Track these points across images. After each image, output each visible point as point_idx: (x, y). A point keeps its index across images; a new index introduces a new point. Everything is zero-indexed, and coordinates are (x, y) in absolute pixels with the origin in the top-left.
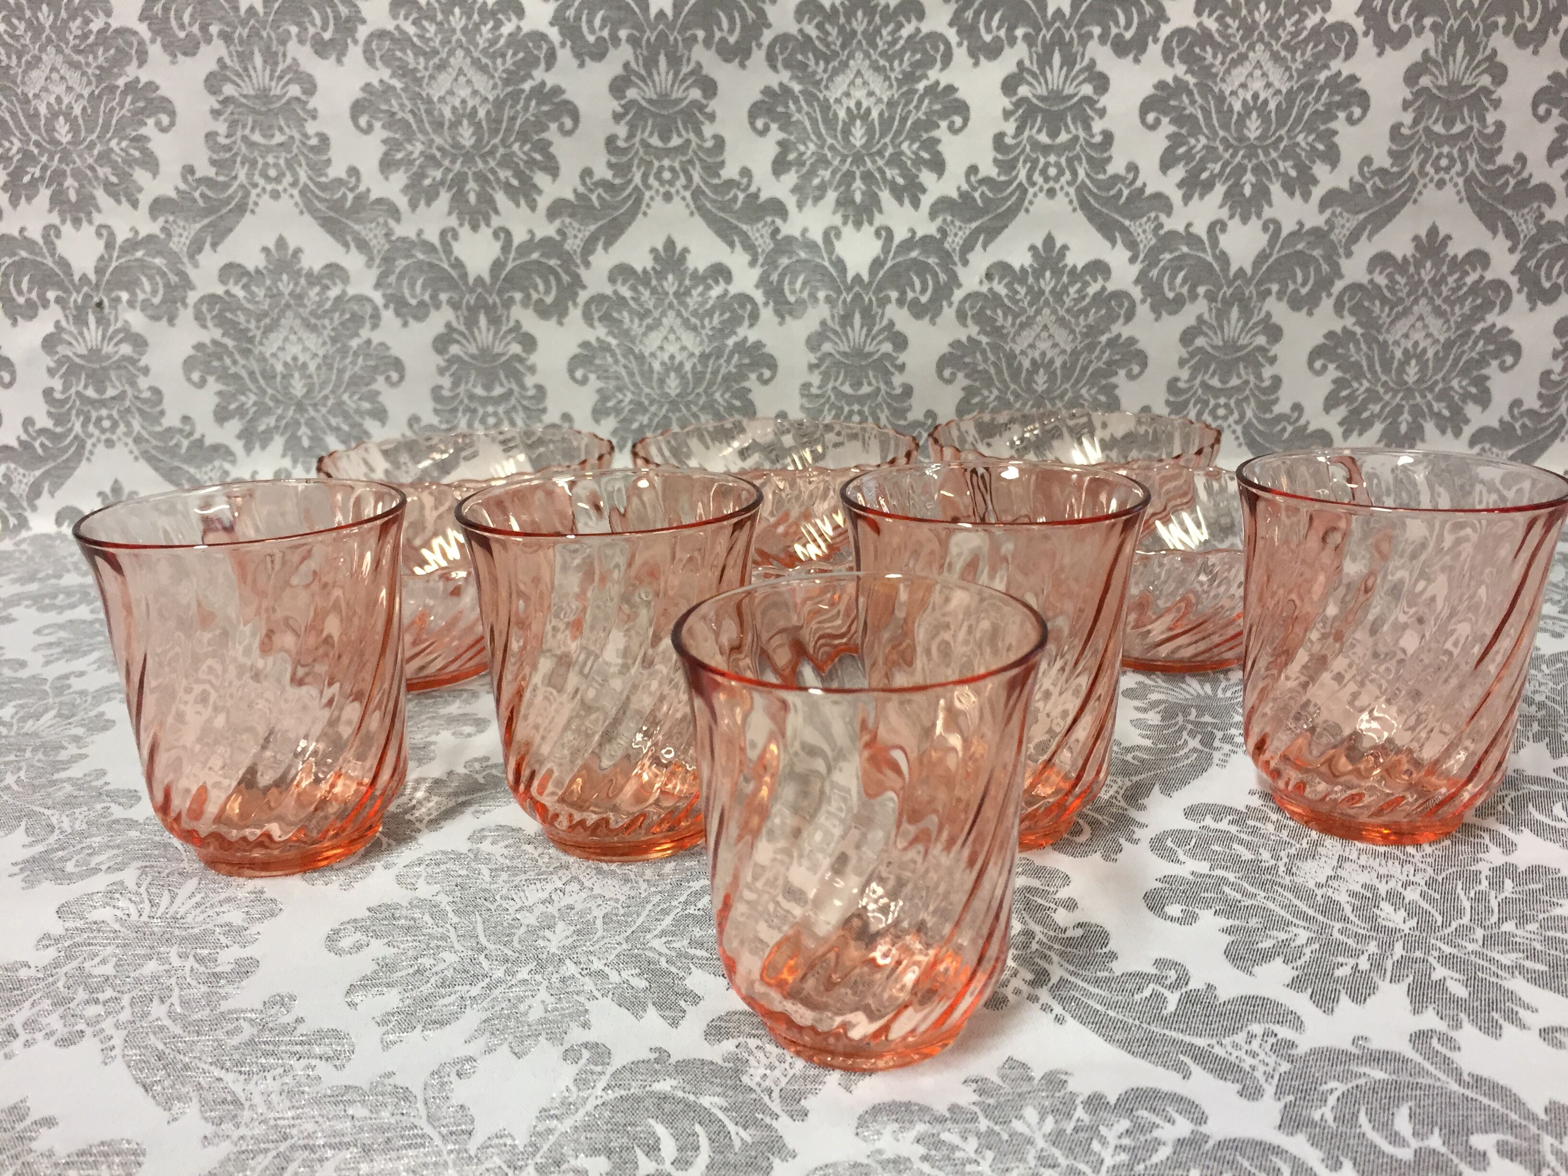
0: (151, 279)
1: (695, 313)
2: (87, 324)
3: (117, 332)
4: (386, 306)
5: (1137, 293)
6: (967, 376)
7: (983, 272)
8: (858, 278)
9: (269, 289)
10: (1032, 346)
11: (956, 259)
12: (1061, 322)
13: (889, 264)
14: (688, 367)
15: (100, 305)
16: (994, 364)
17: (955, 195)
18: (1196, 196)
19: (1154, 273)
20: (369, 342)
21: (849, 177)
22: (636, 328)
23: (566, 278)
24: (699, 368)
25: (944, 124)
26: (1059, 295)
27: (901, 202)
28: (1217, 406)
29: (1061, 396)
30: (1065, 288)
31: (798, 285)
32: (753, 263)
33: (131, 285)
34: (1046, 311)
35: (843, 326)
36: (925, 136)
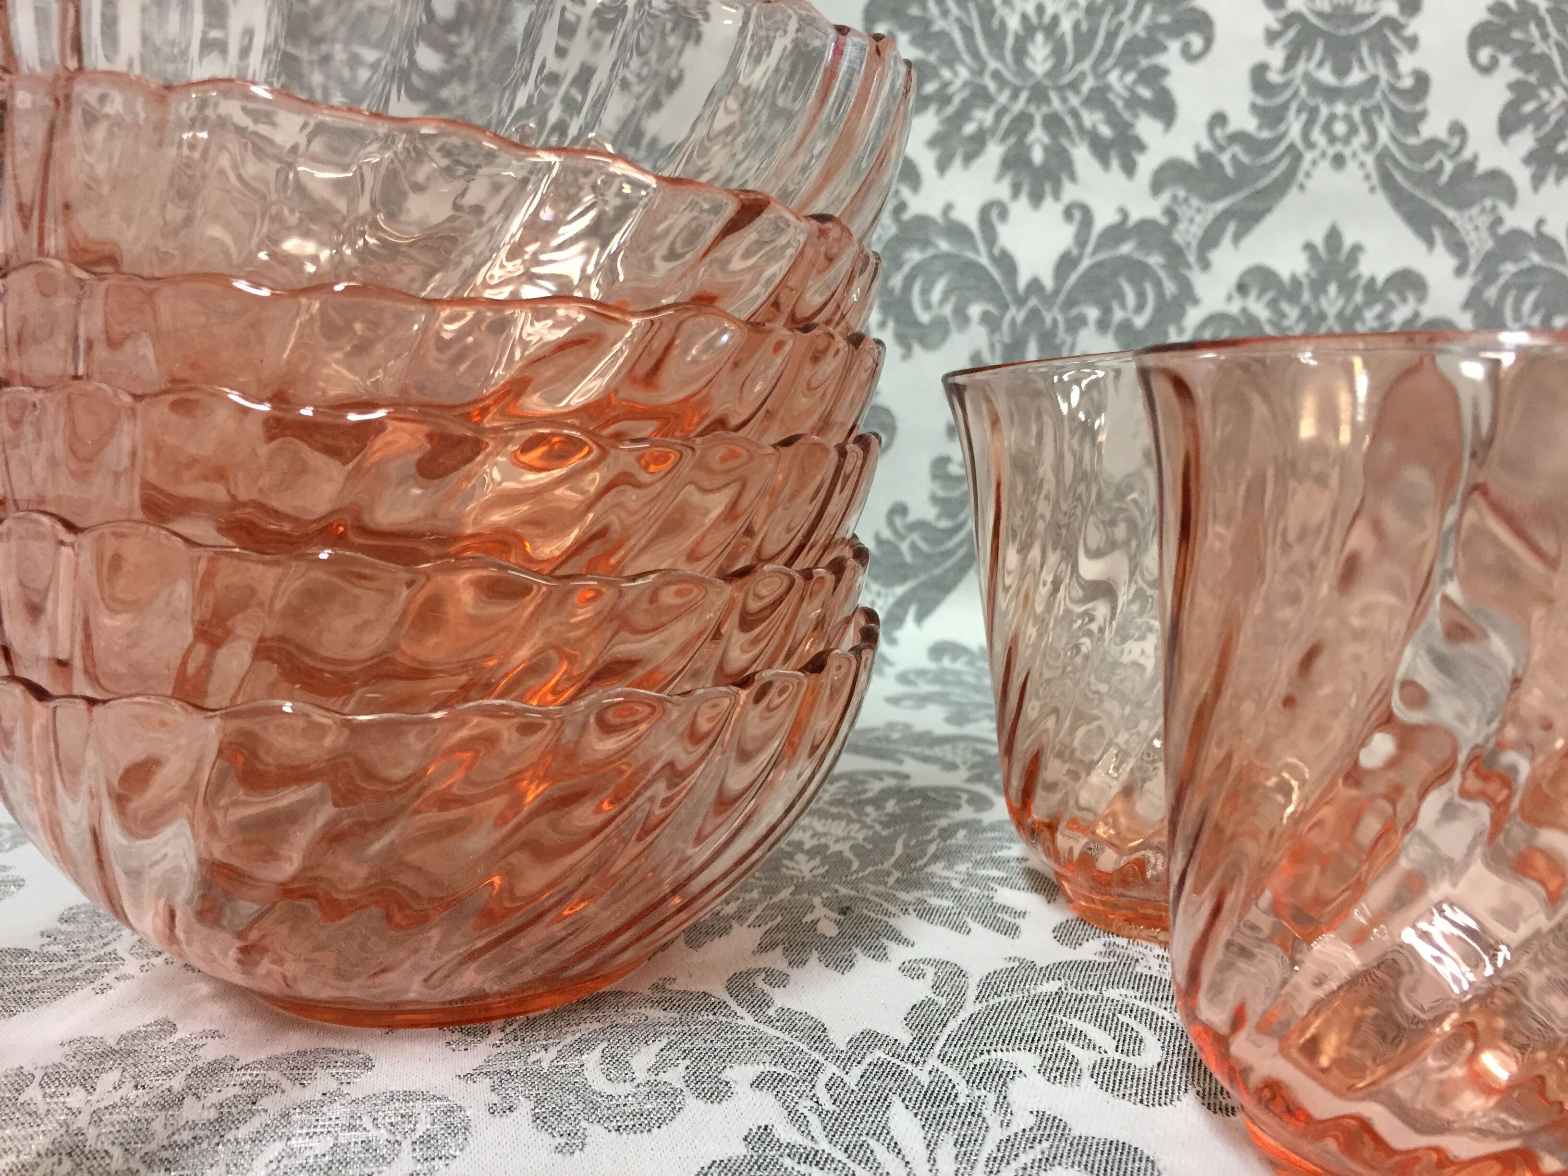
5: (1465, 322)
7: (1233, 281)
8: (1035, 285)
11: (1192, 258)
13: (1086, 263)
17: (1190, 157)
18: (1551, 179)
19: (1491, 293)
21: (1023, 121)
25: (1175, 46)
26: (1348, 321)
27: (1105, 163)
30: (1358, 313)
31: (936, 295)
36: (1144, 63)
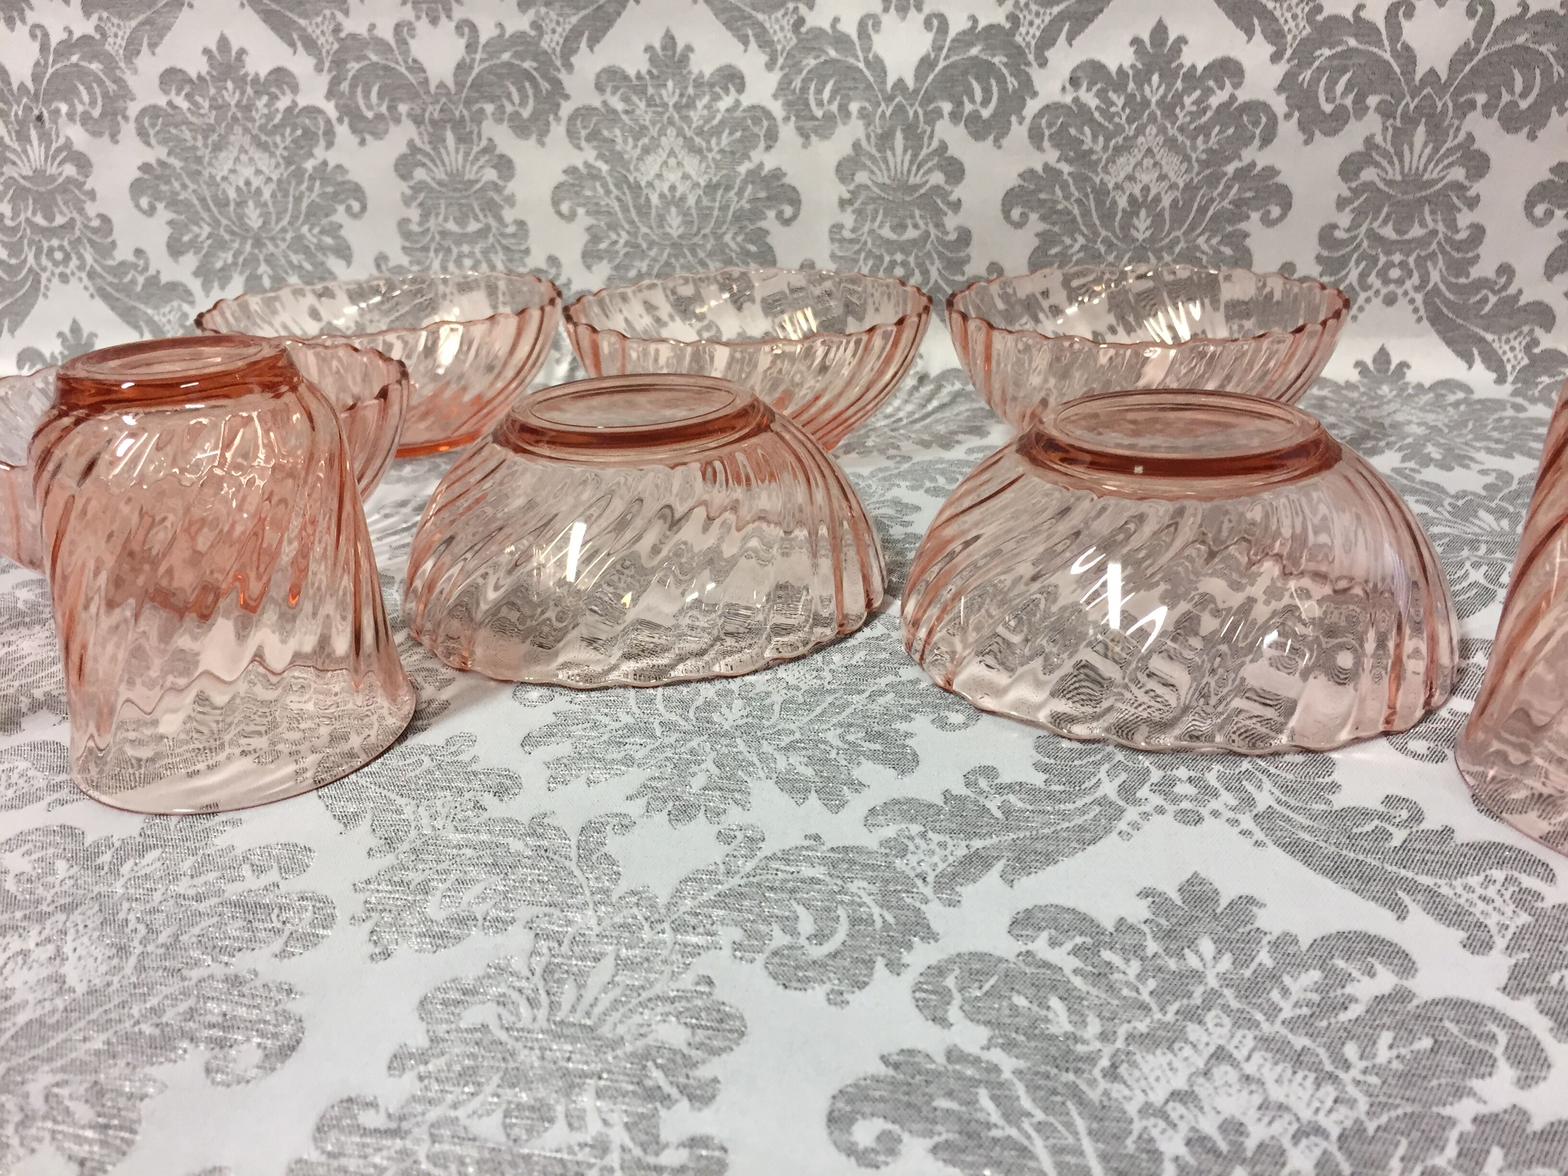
0: (89, 89)
1: (700, 132)
2: (30, 141)
3: (59, 150)
4: (340, 120)
5: (1279, 104)
6: (1043, 218)
7: (1067, 76)
8: (900, 84)
9: (213, 99)
10: (1130, 178)
11: (1031, 57)
12: (1171, 144)
13: (941, 64)
14: (691, 201)
15: (40, 118)
16: (1079, 202)
19: (1306, 76)
20: (325, 163)
22: (630, 150)
23: (545, 86)
24: (705, 202)
26: (1169, 107)
28: (1390, 265)
29: (1170, 247)
30: (1178, 99)
31: (826, 94)
32: (770, 66)
33: (69, 95)
34: (1151, 130)
35: (881, 149)
